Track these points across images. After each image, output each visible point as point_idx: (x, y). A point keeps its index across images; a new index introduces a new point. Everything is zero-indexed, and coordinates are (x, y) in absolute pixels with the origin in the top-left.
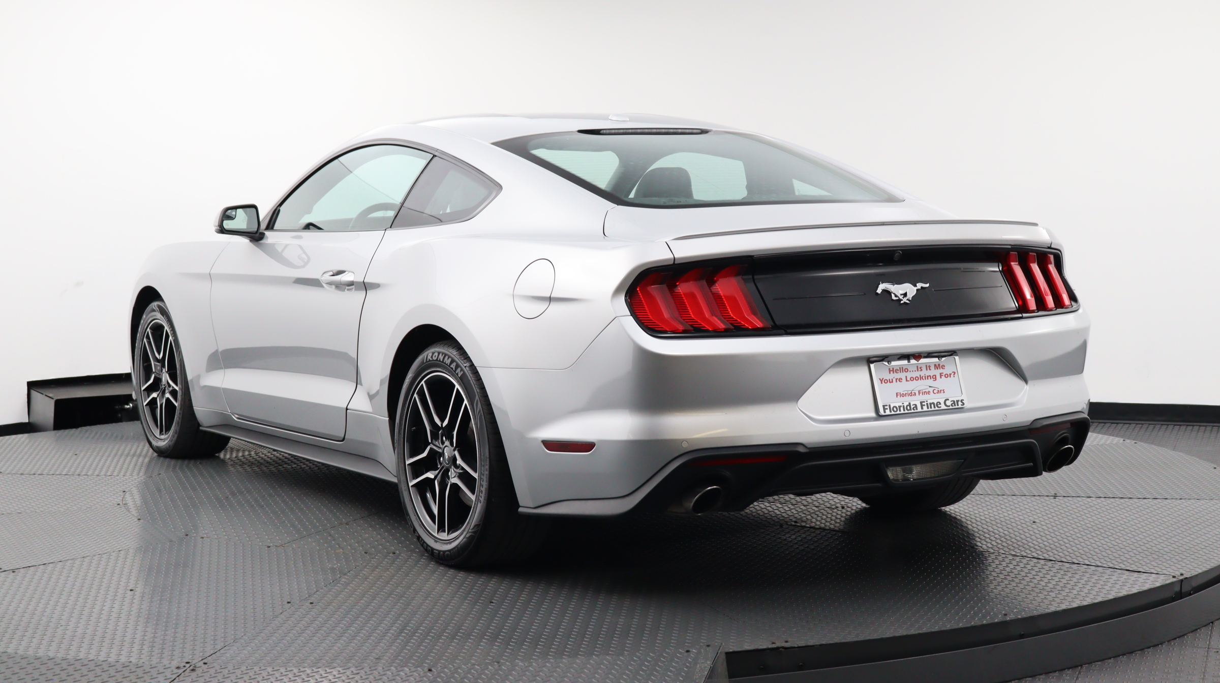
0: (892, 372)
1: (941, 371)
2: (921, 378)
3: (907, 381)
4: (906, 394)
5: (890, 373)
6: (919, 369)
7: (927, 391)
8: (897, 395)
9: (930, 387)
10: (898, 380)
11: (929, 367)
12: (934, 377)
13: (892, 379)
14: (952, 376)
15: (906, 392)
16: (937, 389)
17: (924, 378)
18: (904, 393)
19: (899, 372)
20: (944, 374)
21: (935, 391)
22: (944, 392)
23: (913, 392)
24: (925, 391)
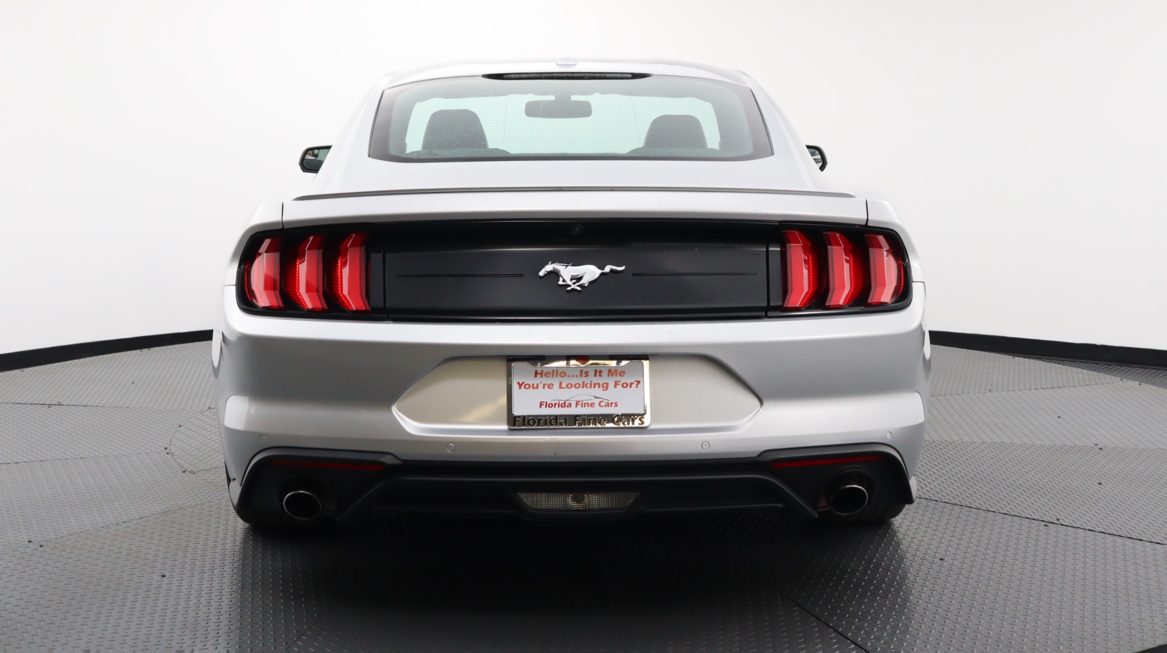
0: (539, 376)
1: (618, 378)
2: (584, 385)
3: (560, 387)
4: (555, 404)
5: (536, 376)
6: (584, 374)
7: (590, 402)
8: (541, 405)
9: (595, 397)
10: (546, 386)
11: (601, 372)
12: (605, 385)
13: (538, 385)
14: (634, 386)
15: (557, 402)
16: (605, 401)
17: (588, 386)
18: (553, 403)
19: (551, 376)
20: (621, 383)
21: (602, 404)
22: (617, 406)
23: (567, 402)
24: (586, 402)
